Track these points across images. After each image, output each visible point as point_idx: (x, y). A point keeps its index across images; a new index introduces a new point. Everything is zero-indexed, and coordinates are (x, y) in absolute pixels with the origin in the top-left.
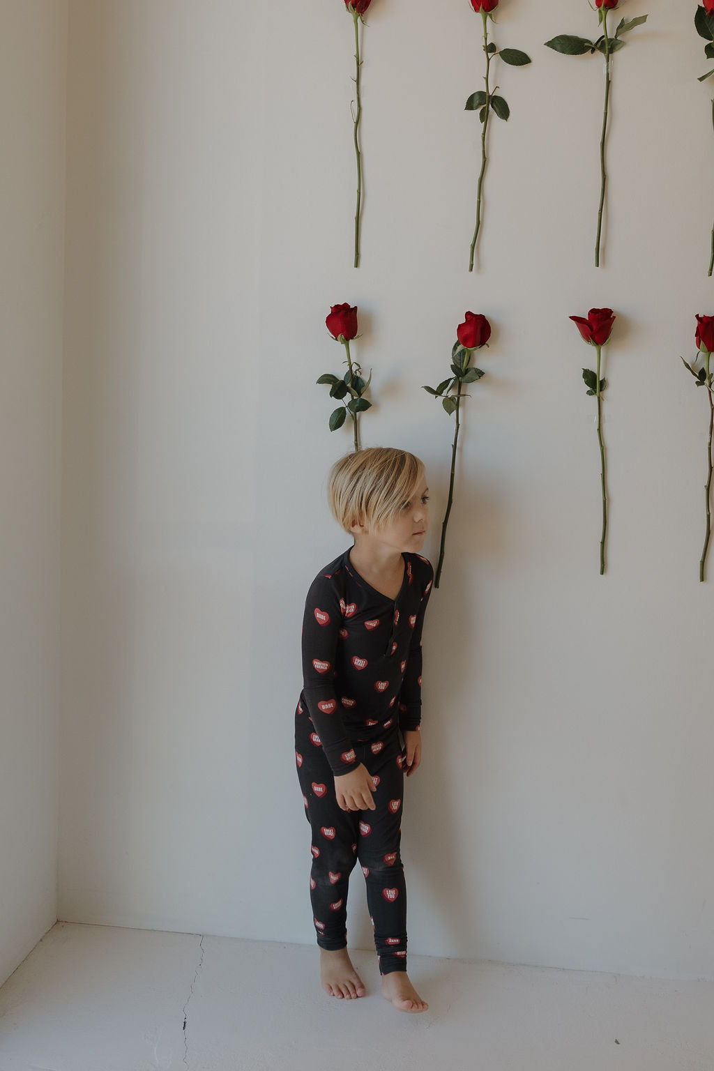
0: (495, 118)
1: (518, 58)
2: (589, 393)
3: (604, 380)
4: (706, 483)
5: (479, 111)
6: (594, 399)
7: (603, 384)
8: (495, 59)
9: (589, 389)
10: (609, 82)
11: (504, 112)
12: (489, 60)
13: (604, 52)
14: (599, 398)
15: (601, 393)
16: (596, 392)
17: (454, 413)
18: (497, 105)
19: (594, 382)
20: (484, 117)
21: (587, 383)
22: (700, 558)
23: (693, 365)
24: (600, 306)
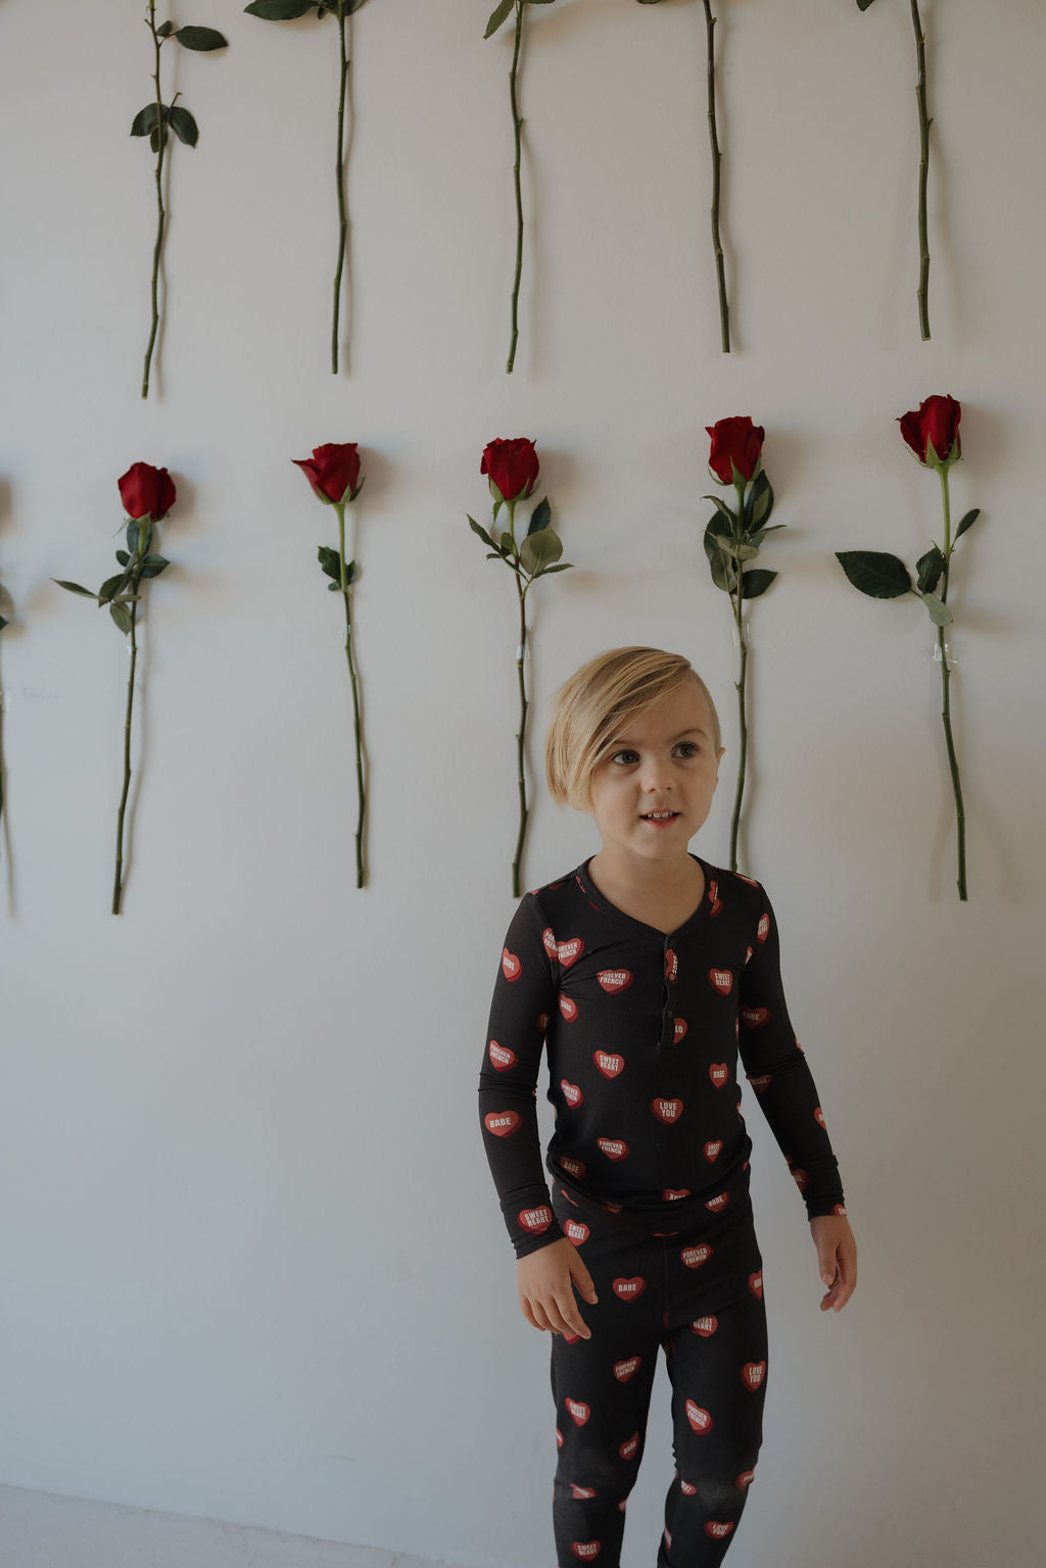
0: (178, 147)
1: (207, 41)
2: (332, 588)
3: (353, 564)
4: (518, 731)
5: (149, 136)
6: (339, 596)
7: (351, 572)
8: (170, 46)
9: (331, 580)
10: (346, 66)
11: (191, 134)
12: (158, 46)
13: (336, 13)
14: (346, 595)
15: (350, 587)
16: (340, 584)
17: (130, 634)
18: (177, 123)
19: (338, 569)
20: (159, 144)
21: (326, 570)
22: (512, 859)
23: (493, 529)
24: (340, 440)
